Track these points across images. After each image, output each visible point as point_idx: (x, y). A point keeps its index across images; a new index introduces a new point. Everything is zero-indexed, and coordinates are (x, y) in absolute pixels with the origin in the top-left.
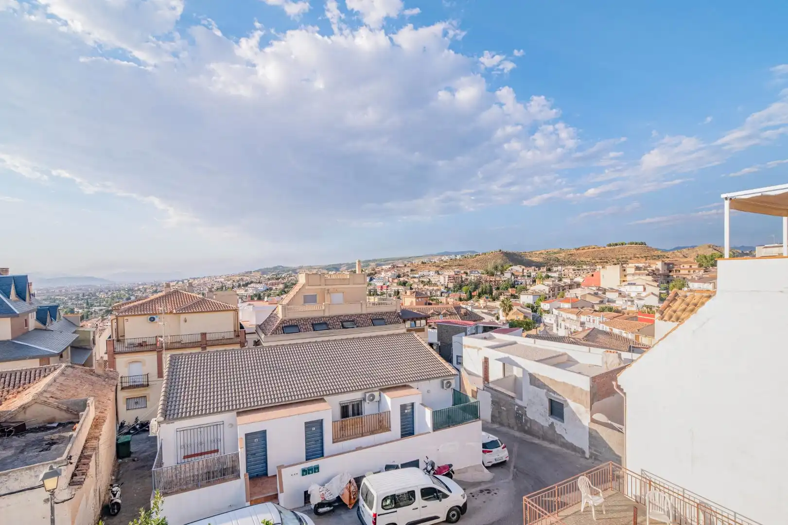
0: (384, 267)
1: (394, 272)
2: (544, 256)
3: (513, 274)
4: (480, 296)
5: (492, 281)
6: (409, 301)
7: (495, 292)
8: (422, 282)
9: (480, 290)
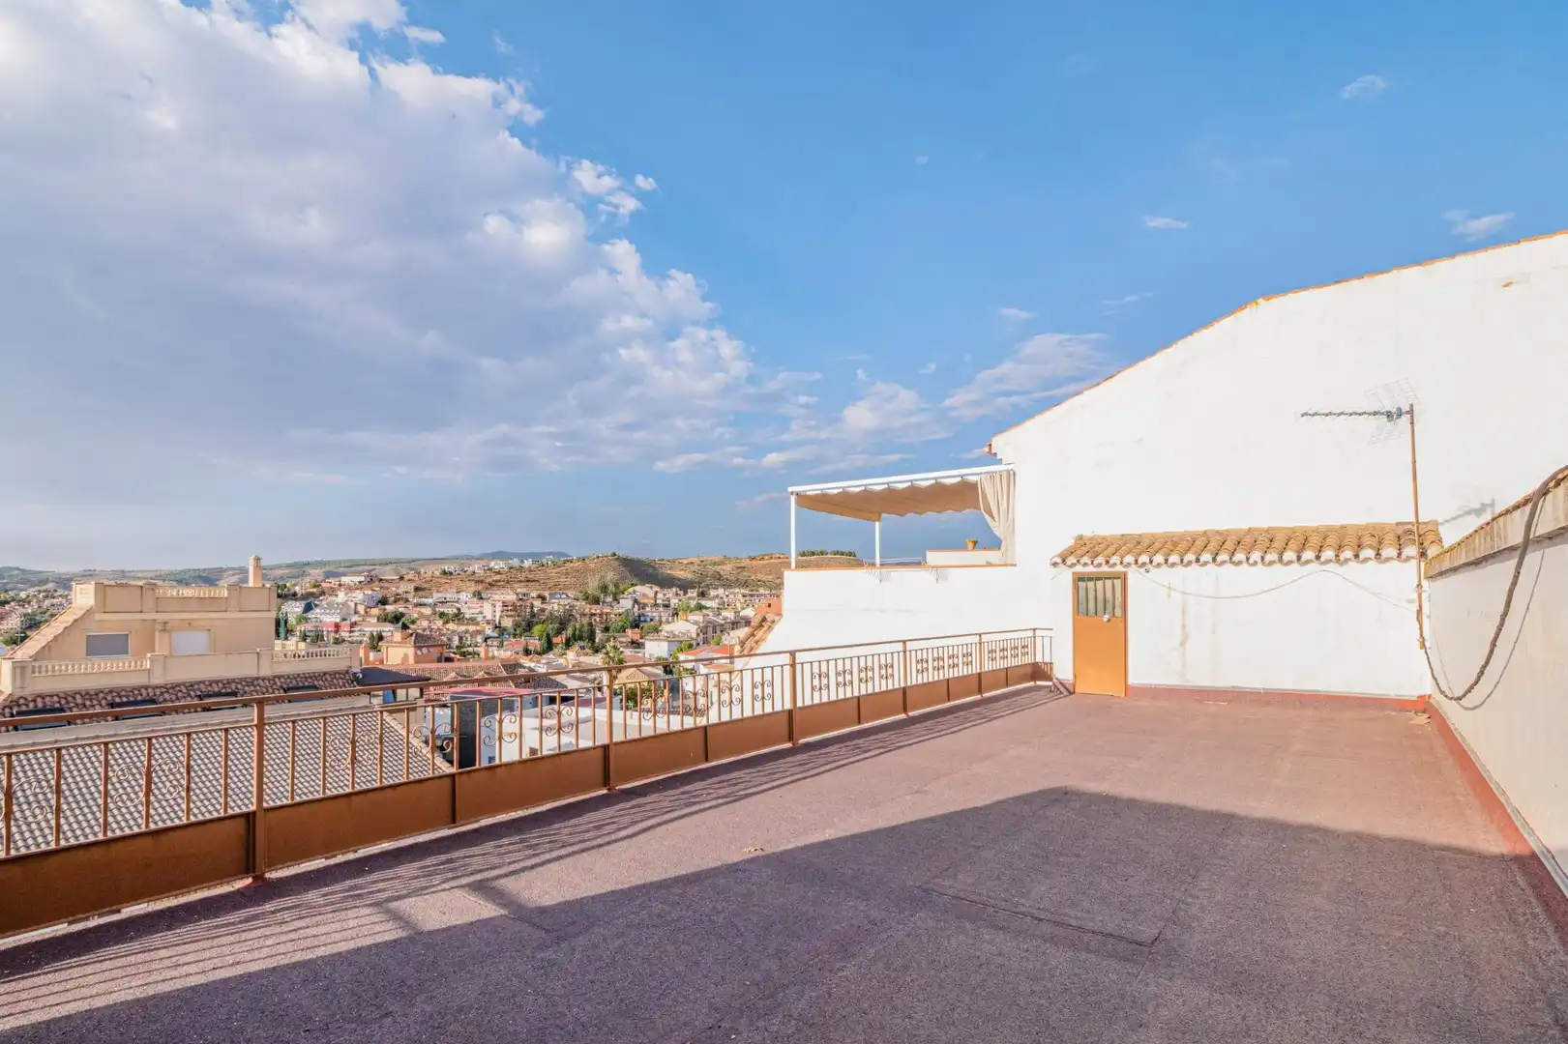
0: (345, 580)
1: (370, 592)
2: (695, 568)
3: (636, 601)
4: (568, 644)
5: (595, 615)
6: (398, 655)
7: (599, 636)
8: (442, 615)
9: (570, 631)
